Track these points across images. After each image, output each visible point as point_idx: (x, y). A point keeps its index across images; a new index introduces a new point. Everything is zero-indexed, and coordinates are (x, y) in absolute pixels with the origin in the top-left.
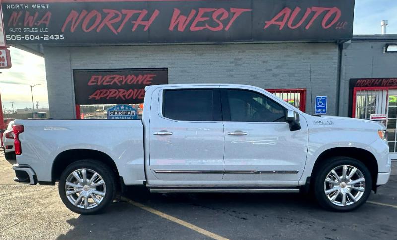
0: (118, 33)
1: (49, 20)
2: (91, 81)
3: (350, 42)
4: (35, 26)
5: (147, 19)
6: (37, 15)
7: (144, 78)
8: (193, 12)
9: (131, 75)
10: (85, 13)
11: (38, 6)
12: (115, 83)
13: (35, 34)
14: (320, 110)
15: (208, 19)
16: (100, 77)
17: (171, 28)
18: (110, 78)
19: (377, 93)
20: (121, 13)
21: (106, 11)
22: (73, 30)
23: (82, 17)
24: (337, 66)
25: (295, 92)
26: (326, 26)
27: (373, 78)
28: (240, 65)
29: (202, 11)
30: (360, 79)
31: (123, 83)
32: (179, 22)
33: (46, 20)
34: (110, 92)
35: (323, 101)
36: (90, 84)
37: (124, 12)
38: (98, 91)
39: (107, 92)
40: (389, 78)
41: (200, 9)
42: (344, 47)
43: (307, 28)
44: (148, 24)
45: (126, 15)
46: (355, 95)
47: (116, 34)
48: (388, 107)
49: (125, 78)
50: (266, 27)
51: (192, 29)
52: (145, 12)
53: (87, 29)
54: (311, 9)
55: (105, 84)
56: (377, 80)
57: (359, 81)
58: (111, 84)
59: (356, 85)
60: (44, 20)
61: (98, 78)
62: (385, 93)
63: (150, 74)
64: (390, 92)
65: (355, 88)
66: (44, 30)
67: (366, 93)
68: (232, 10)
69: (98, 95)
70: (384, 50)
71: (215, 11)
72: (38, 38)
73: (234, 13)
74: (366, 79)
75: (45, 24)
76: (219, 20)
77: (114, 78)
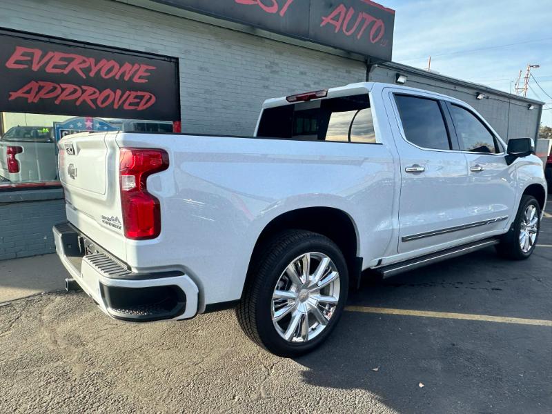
2: (13, 59)
7: (134, 70)
9: (109, 60)
12: (73, 70)
16: (38, 53)
18: (61, 59)
26: (373, 39)
31: (92, 74)
34: (63, 90)
36: (10, 64)
38: (33, 83)
39: (55, 88)
43: (358, 37)
49: (96, 64)
50: (323, 24)
54: (362, 14)
55: (49, 69)
58: (65, 72)
61: (32, 55)
63: (146, 64)
69: (33, 93)
70: (395, 80)
77: (70, 60)
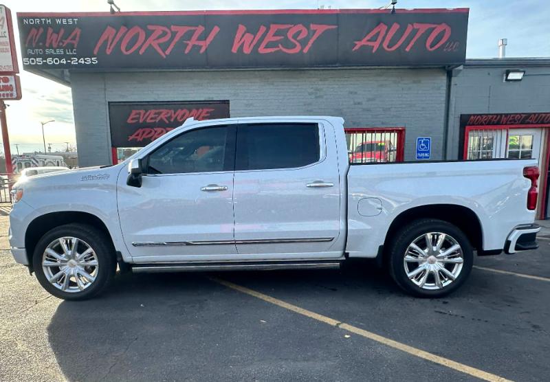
0: (166, 55)
1: (77, 39)
2: (130, 118)
3: (461, 67)
4: (59, 47)
5: (203, 37)
6: (62, 31)
7: (199, 113)
8: (263, 29)
9: (182, 109)
10: (123, 29)
11: (64, 21)
12: (161, 119)
13: (60, 57)
14: (422, 155)
15: (282, 37)
16: (142, 112)
17: (234, 50)
18: (155, 114)
19: (494, 133)
20: (170, 29)
21: (150, 27)
22: (108, 52)
23: (120, 35)
24: (443, 99)
25: (391, 131)
26: (431, 47)
27: (490, 114)
28: (321, 97)
29: (274, 28)
30: (474, 115)
31: (172, 120)
32: (244, 42)
33: (74, 39)
34: (156, 132)
35: (426, 143)
36: (129, 121)
37: (174, 28)
38: (140, 130)
39: (151, 132)
40: (511, 114)
41: (272, 26)
42: (453, 74)
43: (407, 50)
44: (204, 45)
45: (176, 33)
46: (468, 136)
47: (165, 57)
48: (508, 150)
49: (175, 113)
50: (356, 48)
51: (262, 50)
52: (201, 29)
53: (127, 51)
54: (413, 25)
55: (148, 121)
56: (495, 116)
57: (472, 117)
58: (157, 121)
59: (469, 123)
60: (71, 40)
61: (139, 114)
62: (504, 133)
63: (207, 108)
64: (511, 132)
65: (467, 127)
66: (72, 52)
67: (480, 134)
68: (313, 27)
69: (140, 135)
70: (505, 78)
71: (291, 28)
72: (64, 61)
73: (315, 31)
74: (481, 115)
75: (73, 44)
76: (295, 39)
77: (159, 114)
